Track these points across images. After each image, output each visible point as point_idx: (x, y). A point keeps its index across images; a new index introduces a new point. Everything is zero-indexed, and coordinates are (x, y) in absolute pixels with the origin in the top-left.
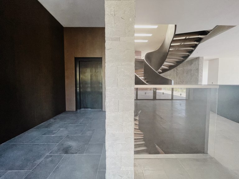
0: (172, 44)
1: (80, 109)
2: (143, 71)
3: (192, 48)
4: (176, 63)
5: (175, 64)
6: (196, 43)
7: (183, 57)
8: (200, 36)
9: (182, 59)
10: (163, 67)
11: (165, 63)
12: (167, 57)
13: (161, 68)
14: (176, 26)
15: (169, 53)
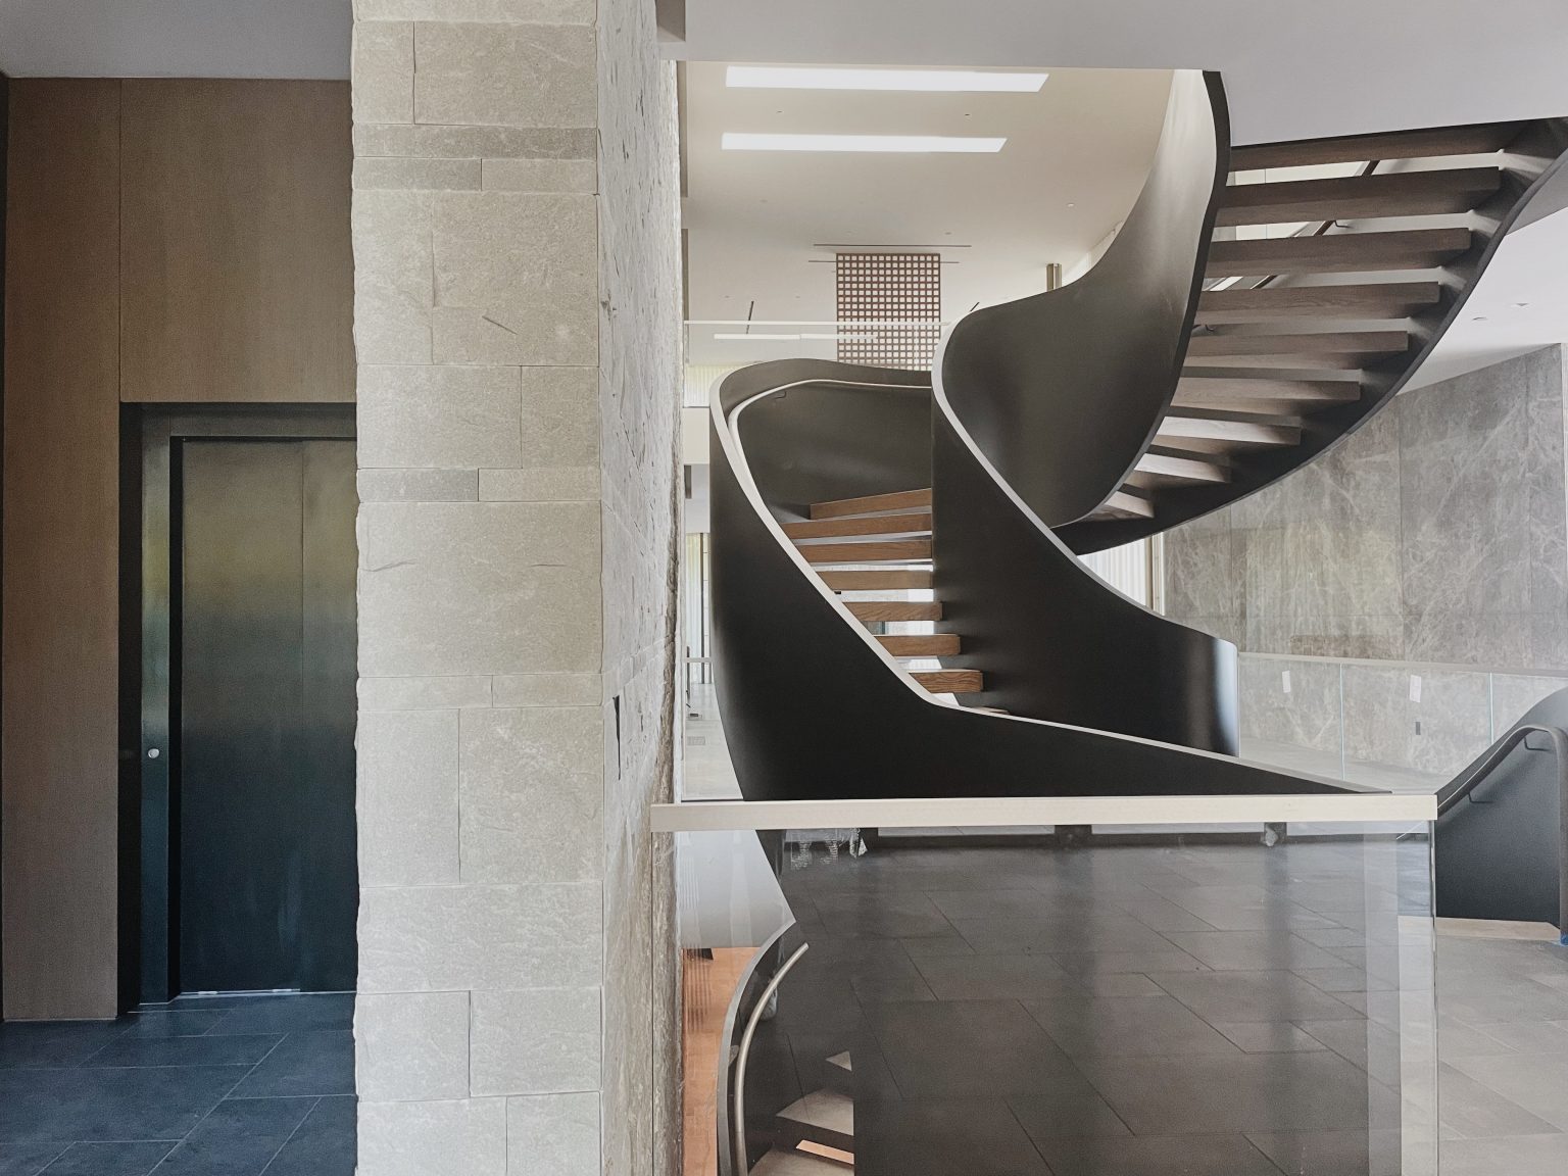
0: (1220, 234)
1: (175, 990)
2: (929, 509)
3: (1438, 275)
4: (1296, 422)
5: (1278, 430)
6: (1470, 220)
7: (1365, 362)
8: (1500, 160)
9: (1357, 376)
10: (1149, 464)
11: (1171, 429)
12: (1189, 362)
13: (1128, 479)
14: (1213, 81)
15: (1202, 319)
